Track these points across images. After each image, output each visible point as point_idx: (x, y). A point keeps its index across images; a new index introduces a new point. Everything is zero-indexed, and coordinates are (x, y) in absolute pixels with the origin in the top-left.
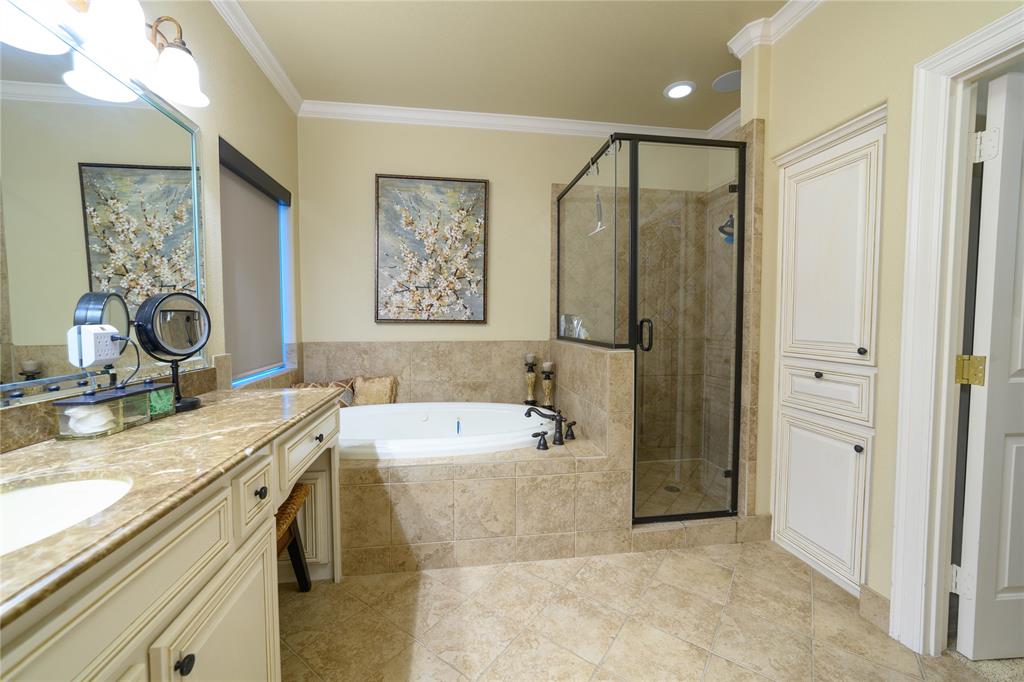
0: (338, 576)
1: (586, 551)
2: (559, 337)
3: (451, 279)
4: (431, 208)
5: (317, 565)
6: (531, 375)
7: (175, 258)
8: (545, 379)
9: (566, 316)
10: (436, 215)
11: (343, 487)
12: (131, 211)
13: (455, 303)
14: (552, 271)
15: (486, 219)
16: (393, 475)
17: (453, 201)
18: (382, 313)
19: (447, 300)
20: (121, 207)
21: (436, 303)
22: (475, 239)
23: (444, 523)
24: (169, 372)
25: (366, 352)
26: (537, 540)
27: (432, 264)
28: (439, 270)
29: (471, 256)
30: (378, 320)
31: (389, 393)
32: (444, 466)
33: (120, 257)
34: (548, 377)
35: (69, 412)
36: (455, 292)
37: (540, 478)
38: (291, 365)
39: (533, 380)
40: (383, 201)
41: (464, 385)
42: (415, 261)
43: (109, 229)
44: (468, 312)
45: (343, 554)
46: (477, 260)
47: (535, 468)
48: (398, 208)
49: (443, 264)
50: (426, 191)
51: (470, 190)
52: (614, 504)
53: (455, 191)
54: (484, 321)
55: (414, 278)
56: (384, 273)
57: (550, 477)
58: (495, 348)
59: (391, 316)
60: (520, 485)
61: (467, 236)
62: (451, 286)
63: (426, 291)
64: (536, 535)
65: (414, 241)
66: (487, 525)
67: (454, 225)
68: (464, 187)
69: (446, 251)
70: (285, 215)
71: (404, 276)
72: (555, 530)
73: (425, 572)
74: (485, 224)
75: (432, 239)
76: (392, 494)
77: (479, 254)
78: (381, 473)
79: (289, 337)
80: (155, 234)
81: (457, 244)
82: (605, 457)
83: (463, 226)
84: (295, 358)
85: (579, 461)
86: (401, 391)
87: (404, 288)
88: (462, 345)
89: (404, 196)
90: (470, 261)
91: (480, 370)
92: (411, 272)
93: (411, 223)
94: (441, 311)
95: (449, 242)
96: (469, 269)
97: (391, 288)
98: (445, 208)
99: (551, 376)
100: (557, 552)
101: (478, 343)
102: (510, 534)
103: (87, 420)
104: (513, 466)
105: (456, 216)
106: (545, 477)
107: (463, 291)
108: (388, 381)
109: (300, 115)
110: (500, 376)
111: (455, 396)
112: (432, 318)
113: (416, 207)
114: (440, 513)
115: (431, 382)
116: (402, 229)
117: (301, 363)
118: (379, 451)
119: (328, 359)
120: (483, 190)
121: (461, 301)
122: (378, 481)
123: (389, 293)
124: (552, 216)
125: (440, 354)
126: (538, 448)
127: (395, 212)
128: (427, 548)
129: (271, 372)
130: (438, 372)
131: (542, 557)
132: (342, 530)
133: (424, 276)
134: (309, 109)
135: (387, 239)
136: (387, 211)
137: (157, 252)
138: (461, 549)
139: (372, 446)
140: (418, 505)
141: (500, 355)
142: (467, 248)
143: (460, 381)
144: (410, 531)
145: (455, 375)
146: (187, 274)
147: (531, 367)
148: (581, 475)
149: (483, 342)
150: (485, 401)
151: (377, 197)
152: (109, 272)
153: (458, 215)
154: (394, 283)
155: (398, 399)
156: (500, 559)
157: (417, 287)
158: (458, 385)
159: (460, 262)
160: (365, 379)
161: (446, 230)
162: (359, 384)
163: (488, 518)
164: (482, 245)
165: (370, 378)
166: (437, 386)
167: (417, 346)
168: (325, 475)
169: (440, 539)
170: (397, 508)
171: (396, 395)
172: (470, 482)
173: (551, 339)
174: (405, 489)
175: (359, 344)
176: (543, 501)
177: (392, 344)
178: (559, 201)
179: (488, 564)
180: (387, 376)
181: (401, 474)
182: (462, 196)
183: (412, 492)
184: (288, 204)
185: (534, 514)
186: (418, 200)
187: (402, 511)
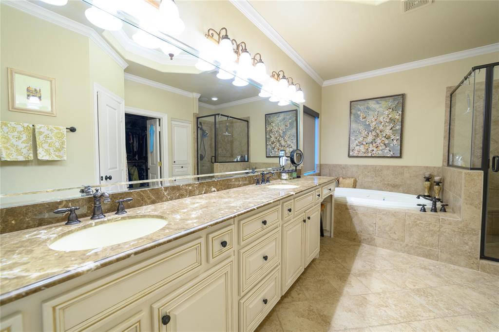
0: (332, 236)
1: (446, 261)
2: (448, 165)
3: (383, 139)
4: (374, 110)
5: (326, 230)
6: (428, 183)
7: (285, 138)
8: (436, 185)
9: (453, 154)
10: (376, 113)
11: (335, 209)
12: (276, 126)
13: (385, 149)
14: (445, 131)
15: (403, 111)
16: (352, 208)
17: (385, 106)
18: (351, 154)
19: (381, 148)
20: (274, 125)
21: (375, 149)
22: (396, 121)
23: (371, 229)
24: (295, 169)
25: (344, 168)
26: (416, 247)
27: (374, 133)
28: (377, 136)
29: (394, 129)
30: (349, 156)
31: (353, 184)
32: (373, 208)
33: (273, 139)
34: (438, 184)
35: (283, 174)
36: (385, 144)
37: (418, 222)
38: (317, 171)
39: (429, 185)
40: (353, 111)
41: (388, 185)
42: (366, 133)
43: (271, 131)
44: (391, 153)
45: (334, 230)
46: (396, 130)
47: (416, 217)
48: (359, 113)
49: (379, 133)
50: (372, 104)
51: (394, 100)
52: (467, 244)
53: (386, 102)
54: (400, 157)
55: (365, 139)
56: (352, 138)
57: (425, 223)
58: (406, 169)
59: (355, 155)
60: (407, 223)
61: (392, 120)
62: (383, 142)
63: (371, 145)
64: (415, 245)
65: (366, 125)
66: (391, 235)
67: (385, 116)
68: (391, 99)
69: (381, 127)
70: (317, 121)
71: (361, 139)
72: (426, 245)
73: (363, 244)
74: (402, 113)
75: (374, 123)
76: (352, 214)
77: (398, 127)
78: (348, 206)
79: (317, 162)
80: (280, 131)
81: (387, 124)
82: (460, 220)
83: (390, 116)
84: (319, 168)
85: (442, 219)
86: (358, 184)
87: (361, 143)
88: (388, 167)
89: (362, 107)
90: (393, 130)
91: (397, 178)
92: (364, 137)
93: (365, 118)
94: (377, 152)
95: (383, 124)
96: (393, 134)
97: (355, 144)
98: (381, 110)
99: (440, 184)
100: (427, 256)
101: (396, 166)
102: (402, 241)
103: (285, 176)
104: (404, 214)
105: (387, 112)
106: (421, 222)
107: (389, 144)
108: (352, 180)
109: (323, 86)
110: (408, 182)
111: (383, 189)
112: (373, 155)
113: (367, 111)
114: (370, 225)
115: (372, 182)
116: (360, 121)
117: (320, 171)
118: (347, 200)
119: (329, 170)
120: (402, 99)
121: (388, 148)
122: (347, 209)
123: (354, 146)
124: (446, 104)
125: (377, 170)
126: (421, 211)
127: (358, 114)
128: (364, 236)
129: (312, 173)
130: (375, 178)
131: (418, 255)
132: (334, 222)
133: (370, 139)
134: (326, 83)
135: (354, 125)
136: (354, 115)
137: (281, 136)
138: (378, 241)
139: (346, 198)
140: (361, 220)
141: (409, 173)
142: (392, 125)
143: (386, 183)
144: (358, 229)
145: (384, 180)
146: (288, 142)
147: (428, 179)
148: (443, 225)
149: (399, 166)
150: (400, 192)
151: (351, 110)
152: (270, 143)
153: (387, 111)
154: (357, 142)
155: (357, 187)
156: (396, 249)
157: (367, 143)
158: (385, 184)
159: (388, 131)
160: (343, 178)
161: (381, 119)
162: (341, 180)
163: (391, 232)
164: (400, 124)
165: (345, 178)
166: (375, 183)
167: (366, 167)
168: (330, 203)
169: (369, 234)
170: (353, 219)
171: (356, 186)
172: (384, 216)
173: (443, 166)
174: (357, 214)
175: (341, 165)
176: (420, 232)
177: (355, 165)
178: (451, 95)
179: (390, 250)
180: (352, 178)
181: (356, 208)
182: (390, 103)
183: (359, 215)
184: (318, 118)
185: (415, 236)
186: (368, 108)
187: (355, 220)
